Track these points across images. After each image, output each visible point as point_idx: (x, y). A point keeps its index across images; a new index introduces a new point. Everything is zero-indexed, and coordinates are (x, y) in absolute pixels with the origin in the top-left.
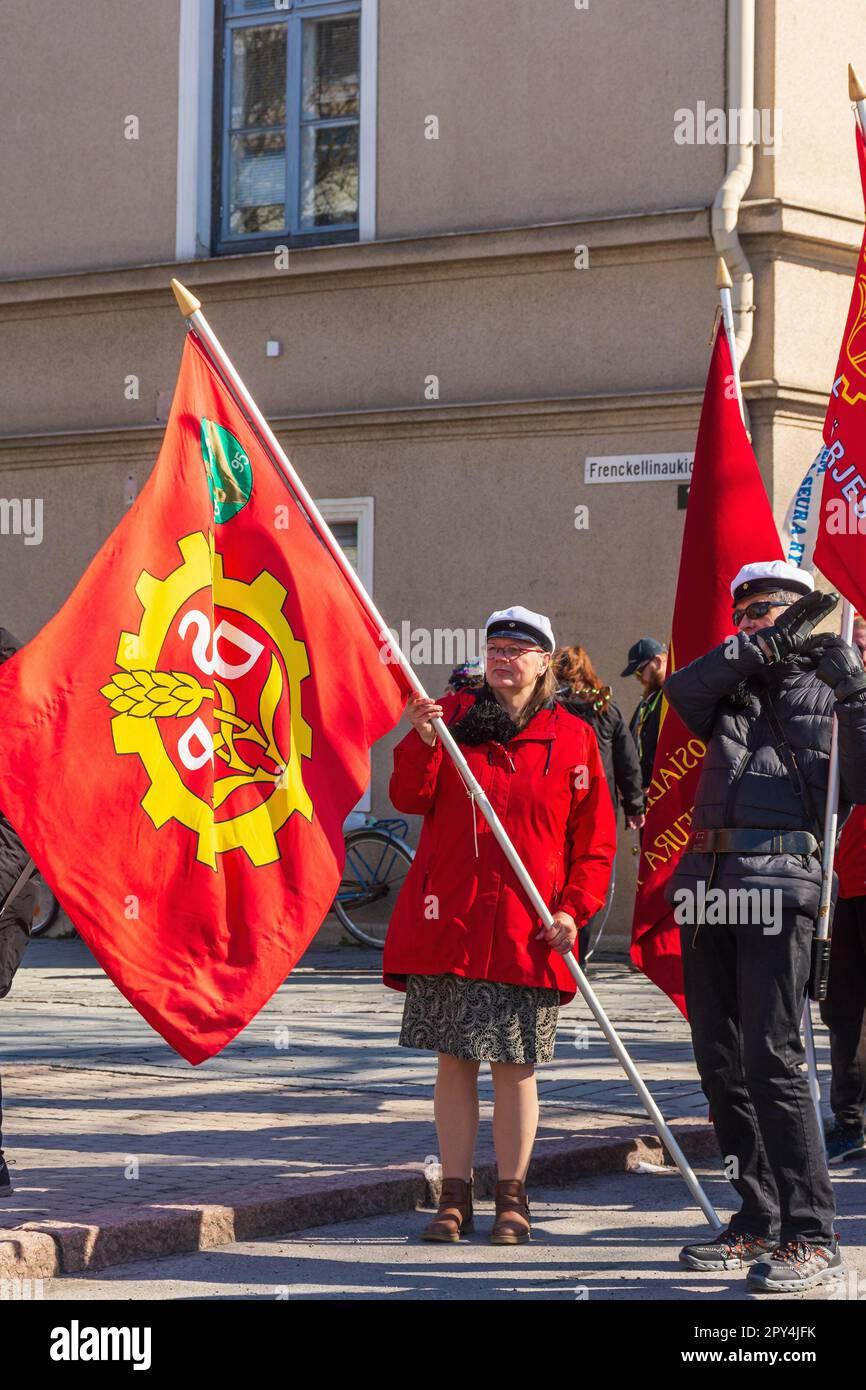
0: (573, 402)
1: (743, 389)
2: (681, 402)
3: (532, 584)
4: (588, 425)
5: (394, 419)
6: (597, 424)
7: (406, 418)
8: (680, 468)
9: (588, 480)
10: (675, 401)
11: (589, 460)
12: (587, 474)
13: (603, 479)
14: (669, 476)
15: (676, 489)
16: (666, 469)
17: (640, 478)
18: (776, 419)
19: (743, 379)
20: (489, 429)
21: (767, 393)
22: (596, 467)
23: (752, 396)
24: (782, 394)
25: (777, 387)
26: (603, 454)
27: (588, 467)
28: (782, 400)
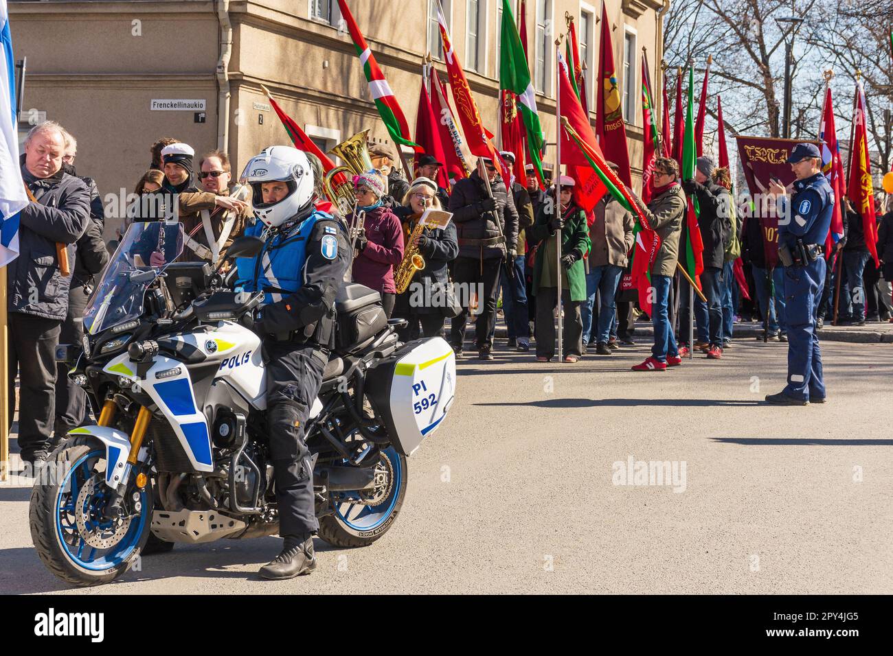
0: (148, 76)
1: (228, 75)
2: (199, 79)
3: (124, 151)
4: (153, 86)
5: (59, 79)
6: (157, 86)
7: (66, 79)
8: (196, 106)
9: (152, 109)
10: (196, 78)
11: (153, 101)
12: (152, 106)
13: (159, 109)
14: (190, 109)
15: (193, 115)
16: (189, 106)
17: (177, 109)
18: (240, 88)
19: (228, 71)
20: (105, 85)
21: (238, 77)
22: (156, 104)
23: (232, 78)
24: (244, 78)
25: (243, 75)
26: (160, 98)
27: (152, 103)
28: (245, 80)
